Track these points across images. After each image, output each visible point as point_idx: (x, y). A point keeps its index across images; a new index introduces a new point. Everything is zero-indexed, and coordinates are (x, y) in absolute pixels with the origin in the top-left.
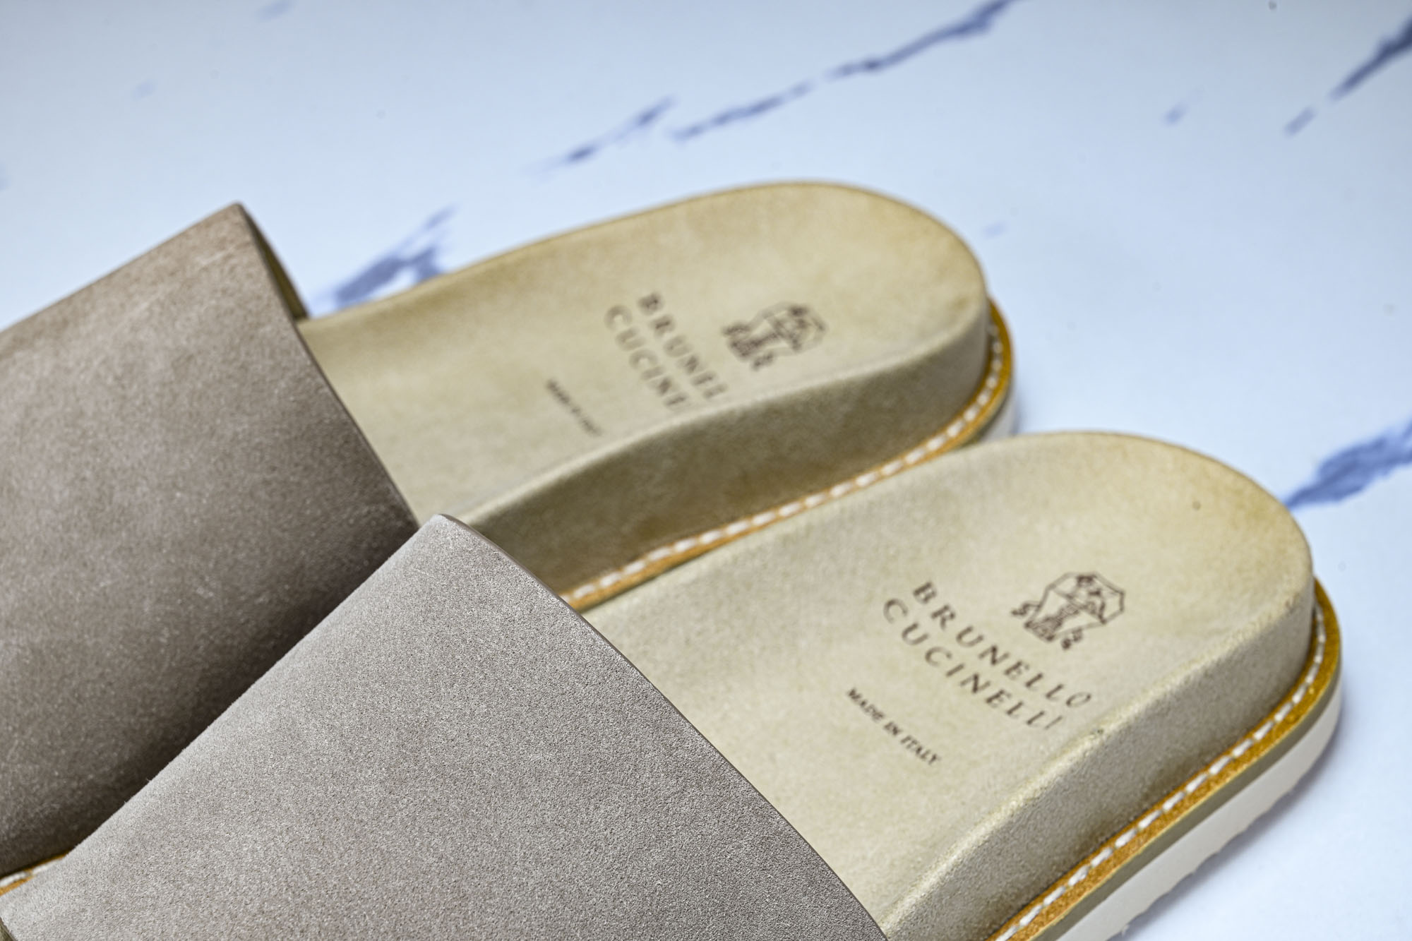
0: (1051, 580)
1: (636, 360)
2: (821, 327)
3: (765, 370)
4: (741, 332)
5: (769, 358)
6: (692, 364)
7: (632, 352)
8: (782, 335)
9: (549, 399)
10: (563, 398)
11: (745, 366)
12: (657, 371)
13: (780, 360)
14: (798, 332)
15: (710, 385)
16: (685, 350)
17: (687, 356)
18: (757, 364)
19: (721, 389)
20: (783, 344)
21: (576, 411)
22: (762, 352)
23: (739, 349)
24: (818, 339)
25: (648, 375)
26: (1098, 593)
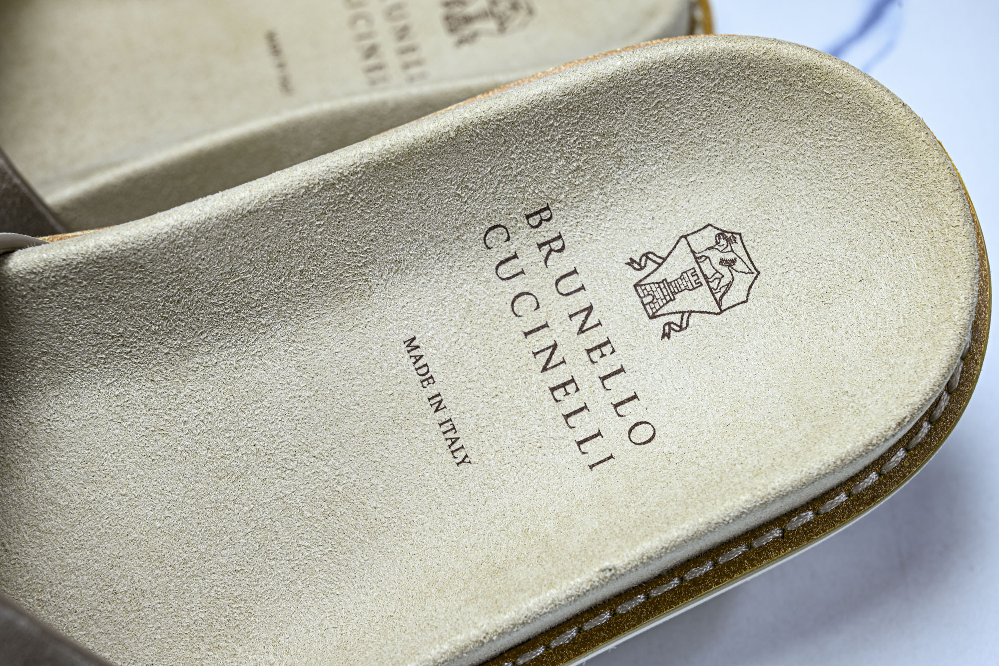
0: (685, 231)
1: (354, 21)
2: (531, 12)
3: (466, 49)
4: (458, 6)
5: (474, 36)
6: (403, 33)
7: (353, 12)
8: (493, 14)
9: (262, 48)
10: (275, 50)
11: (451, 40)
12: (369, 35)
13: (483, 40)
14: (509, 13)
15: (411, 57)
16: (402, 17)
17: (401, 23)
18: (461, 42)
19: (418, 63)
20: (491, 25)
21: (281, 66)
22: (468, 30)
23: (450, 23)
24: (524, 25)
25: (361, 37)
26: (730, 264)
